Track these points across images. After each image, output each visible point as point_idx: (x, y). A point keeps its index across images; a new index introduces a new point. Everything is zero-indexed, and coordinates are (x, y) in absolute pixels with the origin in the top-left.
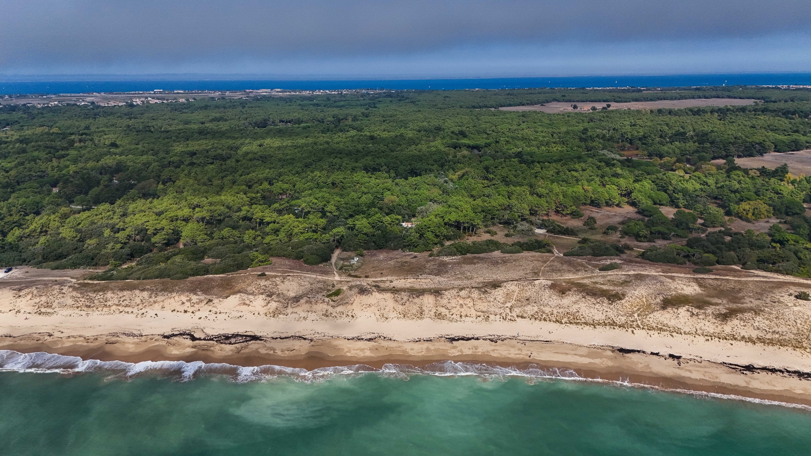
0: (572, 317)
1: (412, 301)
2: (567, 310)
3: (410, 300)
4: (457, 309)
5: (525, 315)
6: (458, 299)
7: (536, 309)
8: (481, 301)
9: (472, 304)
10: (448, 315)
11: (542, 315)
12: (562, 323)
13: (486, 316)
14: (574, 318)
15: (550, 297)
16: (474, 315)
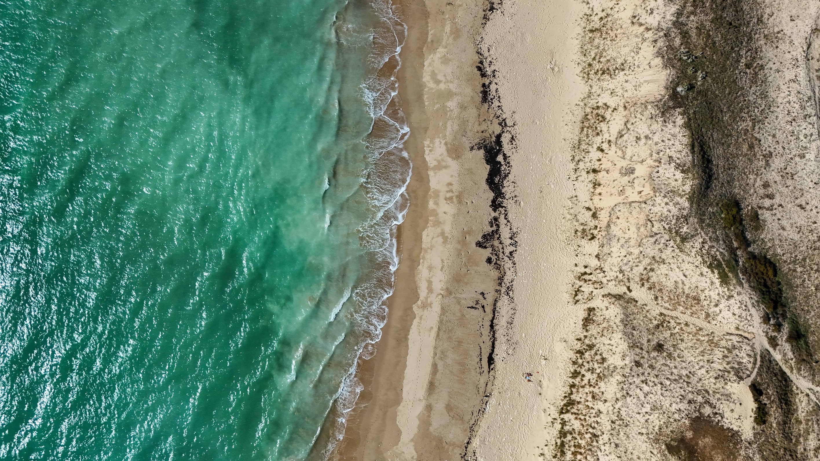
0: (583, 443)
1: (644, 40)
2: (606, 437)
3: (649, 35)
4: (616, 160)
5: (593, 330)
6: (650, 162)
7: (615, 360)
8: (642, 222)
9: (635, 197)
10: (599, 139)
11: (592, 370)
12: (561, 413)
13: (595, 232)
14: (579, 446)
15: (654, 408)
16: (597, 202)
